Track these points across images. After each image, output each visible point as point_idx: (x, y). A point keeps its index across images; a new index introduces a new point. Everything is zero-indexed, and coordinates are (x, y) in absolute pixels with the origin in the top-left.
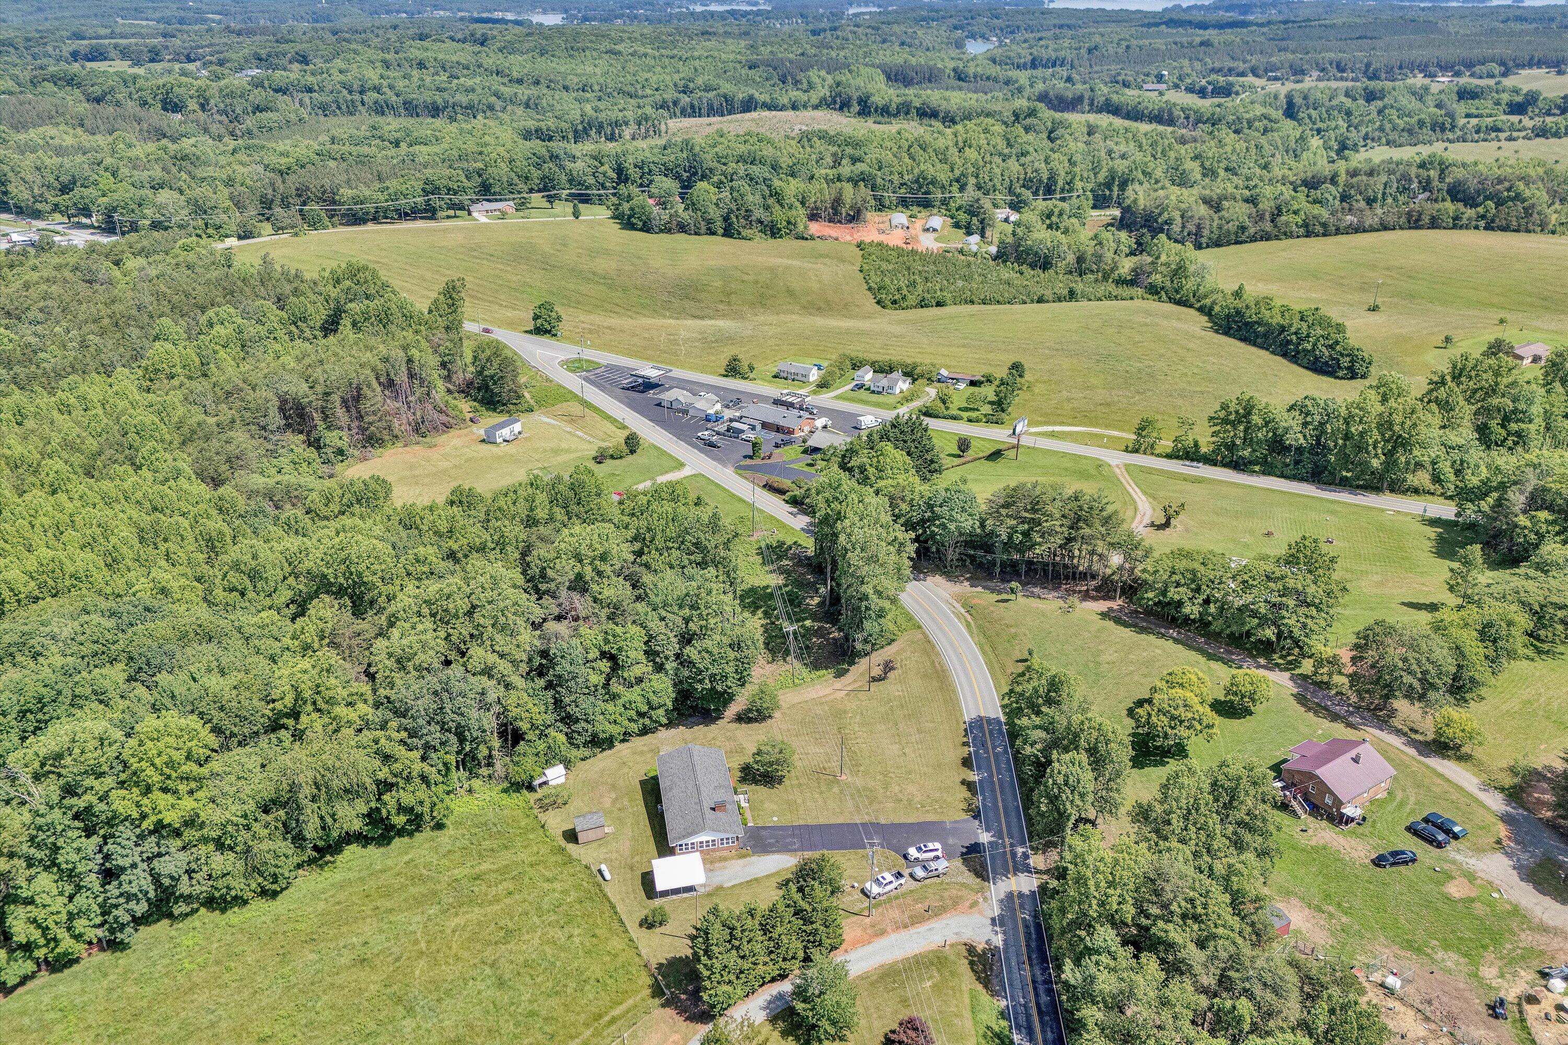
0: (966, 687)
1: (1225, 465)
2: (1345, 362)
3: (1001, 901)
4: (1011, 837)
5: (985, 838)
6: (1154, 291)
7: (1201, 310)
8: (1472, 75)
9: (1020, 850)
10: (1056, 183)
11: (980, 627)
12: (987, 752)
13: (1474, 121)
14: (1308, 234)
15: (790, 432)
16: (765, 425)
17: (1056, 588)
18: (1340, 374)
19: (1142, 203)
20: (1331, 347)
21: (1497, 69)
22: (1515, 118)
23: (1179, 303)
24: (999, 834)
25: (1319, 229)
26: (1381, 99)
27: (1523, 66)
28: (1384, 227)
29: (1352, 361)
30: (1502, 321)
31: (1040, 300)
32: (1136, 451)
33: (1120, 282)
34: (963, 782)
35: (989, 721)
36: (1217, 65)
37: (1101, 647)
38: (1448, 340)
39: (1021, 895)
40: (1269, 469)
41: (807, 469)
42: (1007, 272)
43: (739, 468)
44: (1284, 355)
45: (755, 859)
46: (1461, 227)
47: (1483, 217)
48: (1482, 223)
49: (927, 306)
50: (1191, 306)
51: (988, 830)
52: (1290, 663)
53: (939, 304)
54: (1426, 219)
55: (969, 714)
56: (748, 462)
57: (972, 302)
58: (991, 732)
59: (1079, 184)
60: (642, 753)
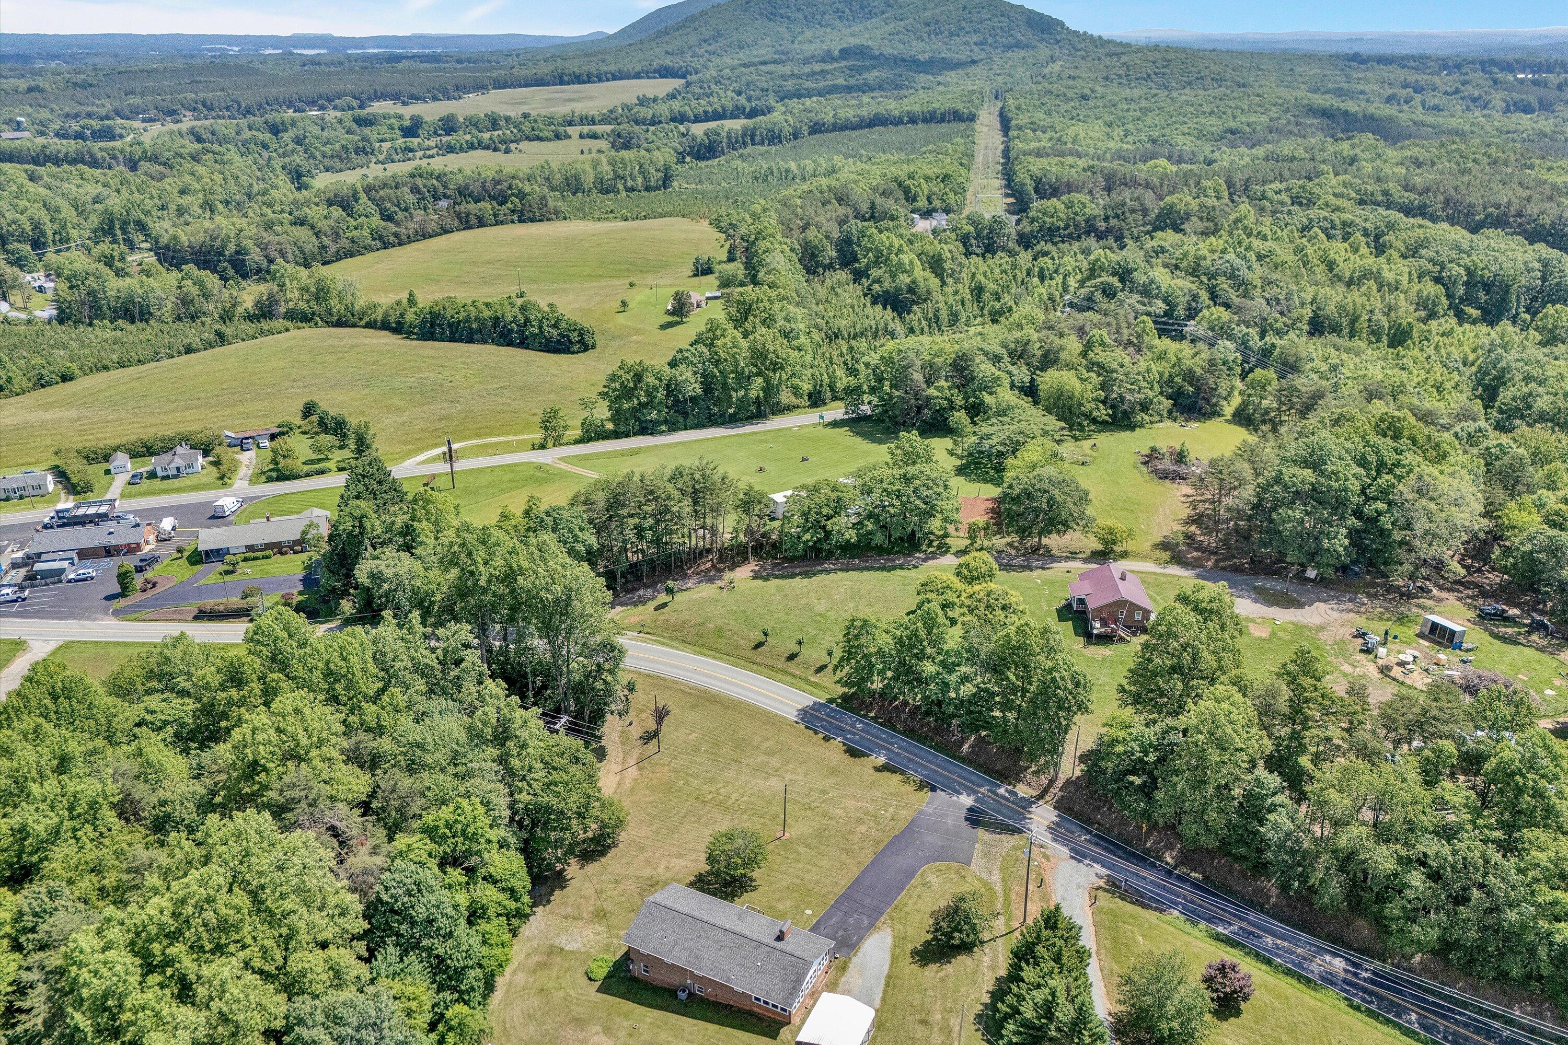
0: (750, 694)
1: (635, 434)
2: (574, 336)
3: (1054, 840)
4: (980, 786)
5: (967, 800)
6: (303, 318)
7: (370, 325)
8: (335, 108)
9: (1002, 791)
10: (43, 234)
11: (671, 638)
12: (854, 734)
13: (387, 145)
14: (386, 246)
15: (132, 549)
16: (84, 554)
17: (685, 577)
18: (575, 348)
19: (184, 239)
20: (555, 326)
21: (355, 103)
22: (416, 141)
23: (339, 324)
24: (971, 792)
25: (392, 239)
26: (286, 130)
27: (371, 100)
28: (445, 231)
29: (581, 335)
30: (632, 285)
31: (189, 350)
32: (543, 447)
33: (250, 318)
34: (878, 769)
35: (812, 708)
36: (67, 109)
37: (803, 601)
38: (624, 304)
39: (1057, 824)
40: (674, 427)
41: (228, 578)
42: (103, 332)
43: (117, 614)
44: (510, 344)
45: (855, 960)
46: (502, 223)
47: (513, 211)
48: (515, 217)
49: (49, 384)
50: (354, 325)
51: (959, 793)
52: (939, 547)
53: (66, 378)
54: (473, 221)
55: (792, 716)
56: (122, 603)
57: (106, 368)
58: (828, 715)
59: (74, 233)
60: (542, 966)
